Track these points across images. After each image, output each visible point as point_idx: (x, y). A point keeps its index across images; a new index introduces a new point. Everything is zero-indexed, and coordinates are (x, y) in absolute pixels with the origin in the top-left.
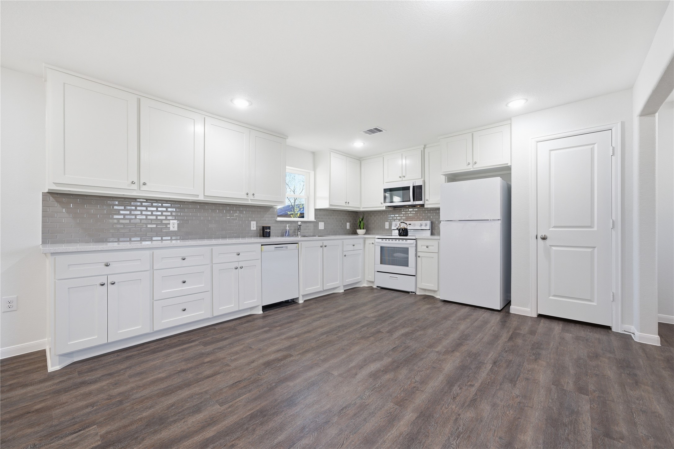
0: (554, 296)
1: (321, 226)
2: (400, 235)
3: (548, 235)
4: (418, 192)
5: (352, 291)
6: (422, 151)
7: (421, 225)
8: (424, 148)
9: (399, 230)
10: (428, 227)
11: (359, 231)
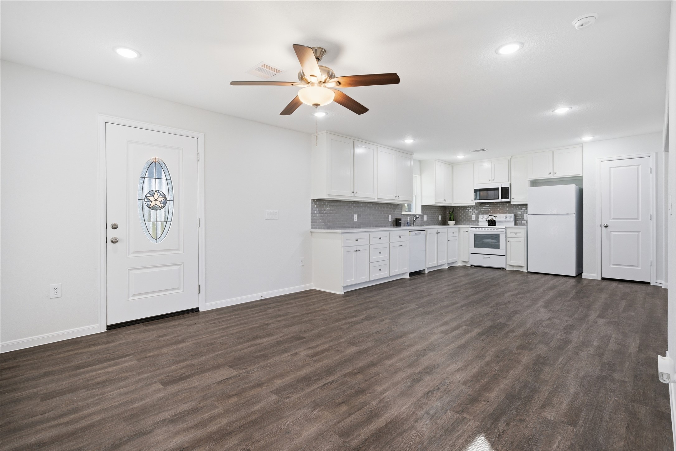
0: (614, 265)
1: (425, 218)
2: (489, 225)
3: (608, 224)
4: (506, 192)
5: (452, 268)
6: (509, 160)
7: (506, 218)
8: (511, 158)
9: (489, 222)
10: (513, 219)
11: (450, 222)
